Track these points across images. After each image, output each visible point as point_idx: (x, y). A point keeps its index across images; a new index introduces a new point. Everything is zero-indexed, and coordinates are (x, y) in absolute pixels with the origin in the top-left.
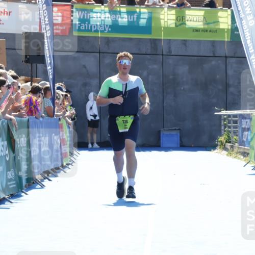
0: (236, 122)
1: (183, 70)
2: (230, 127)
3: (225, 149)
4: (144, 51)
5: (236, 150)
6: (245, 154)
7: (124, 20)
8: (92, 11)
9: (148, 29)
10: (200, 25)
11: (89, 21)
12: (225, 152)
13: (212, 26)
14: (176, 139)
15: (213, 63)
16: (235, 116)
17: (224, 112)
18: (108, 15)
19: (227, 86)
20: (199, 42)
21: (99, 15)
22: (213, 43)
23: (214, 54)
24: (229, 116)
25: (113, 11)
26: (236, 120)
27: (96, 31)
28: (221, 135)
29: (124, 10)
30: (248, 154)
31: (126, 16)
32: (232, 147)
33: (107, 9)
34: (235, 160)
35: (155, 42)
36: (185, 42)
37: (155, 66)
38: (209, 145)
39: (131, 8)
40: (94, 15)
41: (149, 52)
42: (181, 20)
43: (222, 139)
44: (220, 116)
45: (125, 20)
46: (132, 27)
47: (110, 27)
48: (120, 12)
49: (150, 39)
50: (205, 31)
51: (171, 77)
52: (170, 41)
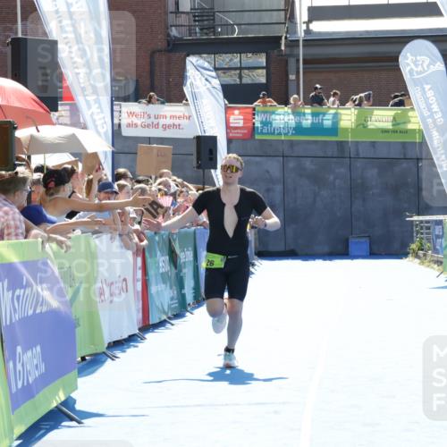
0: (428, 228)
1: (372, 173)
2: (422, 234)
3: (417, 256)
4: (330, 154)
5: (428, 259)
6: (439, 263)
7: (307, 122)
8: (273, 113)
9: (334, 130)
10: (389, 126)
11: (271, 123)
12: (417, 261)
13: (402, 127)
14: (366, 247)
15: (405, 165)
16: (428, 222)
17: (416, 218)
18: (291, 117)
20: (389, 144)
21: (282, 117)
22: (404, 144)
23: (405, 155)
24: (421, 222)
26: (428, 226)
27: (280, 134)
28: (413, 242)
30: (441, 263)
31: (310, 117)
32: (425, 255)
33: (290, 111)
34: (428, 269)
35: (341, 144)
36: (373, 144)
37: (342, 170)
38: (399, 252)
40: (277, 117)
41: (335, 154)
43: (413, 246)
44: (412, 221)
45: (309, 122)
46: (317, 129)
47: (294, 129)
48: (304, 114)
49: (337, 142)
50: (395, 131)
51: (359, 181)
52: (357, 143)
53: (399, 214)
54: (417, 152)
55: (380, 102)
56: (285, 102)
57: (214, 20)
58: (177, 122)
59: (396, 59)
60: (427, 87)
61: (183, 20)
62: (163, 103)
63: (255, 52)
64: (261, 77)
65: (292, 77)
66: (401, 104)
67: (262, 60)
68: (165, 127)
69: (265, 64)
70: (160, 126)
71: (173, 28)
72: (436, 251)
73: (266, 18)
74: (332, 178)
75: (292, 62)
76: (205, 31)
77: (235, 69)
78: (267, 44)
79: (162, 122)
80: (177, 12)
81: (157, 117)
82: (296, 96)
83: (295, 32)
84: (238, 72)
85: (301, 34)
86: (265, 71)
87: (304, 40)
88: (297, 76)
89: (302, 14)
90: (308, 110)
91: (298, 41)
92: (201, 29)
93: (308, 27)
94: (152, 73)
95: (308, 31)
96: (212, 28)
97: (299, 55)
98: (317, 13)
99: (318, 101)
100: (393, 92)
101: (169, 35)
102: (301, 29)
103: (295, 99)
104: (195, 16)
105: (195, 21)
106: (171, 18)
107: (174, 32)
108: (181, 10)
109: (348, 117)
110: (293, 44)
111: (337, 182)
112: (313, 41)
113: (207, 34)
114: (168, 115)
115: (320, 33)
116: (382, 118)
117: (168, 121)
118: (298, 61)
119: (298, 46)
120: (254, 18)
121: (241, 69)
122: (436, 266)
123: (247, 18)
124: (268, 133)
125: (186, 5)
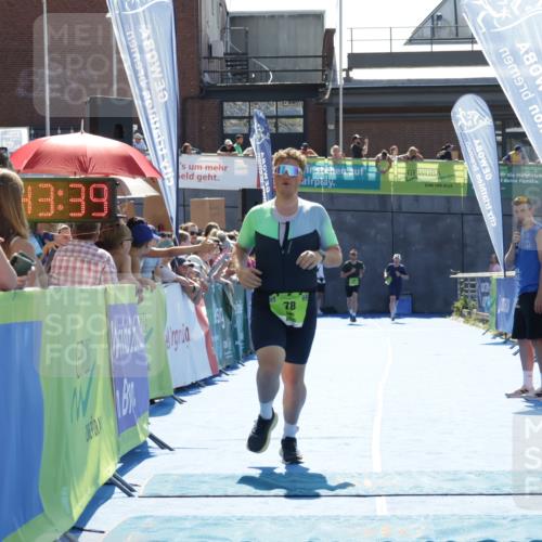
0: (473, 286)
1: (415, 229)
2: (467, 292)
3: (462, 315)
4: (371, 207)
5: (474, 316)
6: (484, 321)
7: (349, 174)
8: (314, 164)
9: (376, 184)
10: (434, 179)
11: (311, 175)
12: (462, 319)
13: (446, 180)
14: (408, 305)
15: (448, 221)
16: (473, 279)
17: (460, 275)
18: (332, 169)
19: (463, 246)
20: (432, 198)
21: (322, 169)
22: (448, 199)
23: (449, 209)
24: (466, 279)
25: (337, 165)
26: (473, 283)
27: (319, 187)
28: (457, 301)
29: (349, 163)
30: (487, 321)
31: (352, 170)
32: (469, 313)
33: (331, 163)
34: (474, 328)
35: (384, 199)
36: (417, 198)
37: (384, 225)
38: (444, 312)
39: (357, 161)
40: (317, 169)
41: (377, 208)
42: (412, 173)
43: (458, 304)
44: (456, 279)
45: (351, 174)
46: (361, 182)
47: (334, 181)
48: (345, 166)
49: (379, 196)
50: (438, 185)
51: (402, 236)
52: (400, 198)
53: (443, 271)
54: (462, 207)
56: (324, 153)
57: (247, 65)
58: (212, 172)
60: (476, 142)
61: (215, 65)
62: (198, 153)
63: (293, 100)
64: (298, 126)
65: (331, 127)
67: (299, 108)
68: (200, 178)
69: (302, 113)
70: (195, 178)
71: (206, 74)
72: (481, 308)
73: (302, 64)
74: (373, 232)
75: (331, 111)
76: (239, 77)
77: (271, 117)
78: (307, 93)
79: (197, 172)
80: (210, 57)
81: (192, 168)
82: (336, 147)
83: (335, 80)
84: (274, 121)
85: (340, 82)
86: (302, 120)
87: (344, 89)
88: (337, 125)
89: (341, 61)
90: (349, 162)
91: (338, 89)
92: (234, 75)
93: (348, 74)
95: (348, 79)
96: (245, 74)
97: (338, 104)
98: (357, 60)
101: (202, 81)
102: (340, 77)
103: (335, 150)
104: (227, 61)
105: (227, 66)
106: (204, 64)
107: (207, 78)
108: (214, 55)
110: (335, 91)
111: (379, 237)
112: (354, 90)
113: (240, 80)
114: (204, 166)
115: (360, 82)
116: (428, 170)
117: (204, 172)
118: (338, 110)
119: (338, 94)
120: (289, 64)
121: (277, 117)
122: (481, 324)
123: (281, 64)
124: (307, 186)
125: (219, 50)
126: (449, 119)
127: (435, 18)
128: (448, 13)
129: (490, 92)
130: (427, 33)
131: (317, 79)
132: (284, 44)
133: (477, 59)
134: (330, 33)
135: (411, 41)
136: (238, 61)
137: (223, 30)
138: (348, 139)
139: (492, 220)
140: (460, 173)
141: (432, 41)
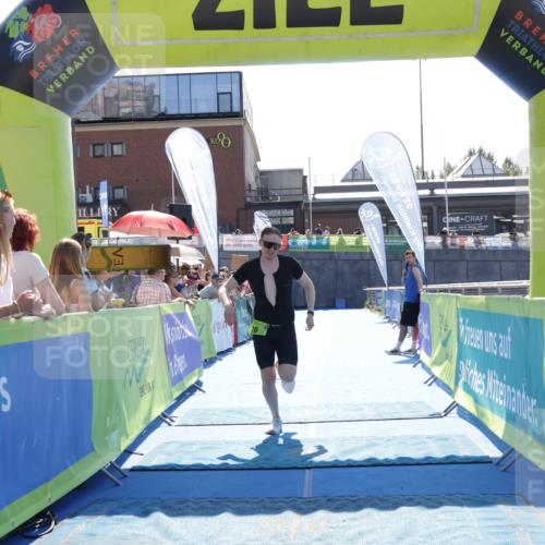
1: (346, 268)
2: (371, 297)
3: (369, 308)
4: (325, 258)
5: (375, 308)
6: (379, 310)
7: (314, 242)
9: (326, 247)
10: (354, 244)
11: (296, 243)
12: (369, 310)
13: (360, 244)
14: (344, 304)
15: (362, 263)
16: (374, 291)
17: (368, 289)
18: (306, 240)
19: (369, 275)
21: (302, 240)
22: (361, 253)
23: (362, 258)
24: (371, 291)
25: (309, 238)
26: (374, 293)
27: (301, 248)
28: (367, 301)
32: (373, 307)
34: (375, 314)
35: (331, 254)
36: (346, 253)
37: (332, 266)
38: (360, 306)
40: (299, 240)
41: (328, 258)
42: (342, 241)
43: (367, 303)
44: (366, 290)
46: (319, 246)
47: (308, 246)
48: (313, 239)
49: (329, 252)
50: (356, 247)
51: (340, 271)
52: (338, 253)
53: (361, 287)
54: (368, 257)
55: (348, 232)
56: (304, 233)
57: (268, 193)
59: (357, 212)
60: (372, 225)
61: (253, 194)
63: (289, 209)
64: (291, 221)
65: (306, 220)
66: (359, 233)
67: (292, 212)
68: (245, 246)
69: (293, 215)
71: (248, 198)
72: (378, 305)
73: (294, 192)
74: (326, 269)
75: (306, 213)
77: (279, 217)
78: (295, 205)
79: (243, 243)
80: (250, 190)
81: (240, 241)
83: (308, 199)
85: (311, 200)
86: (293, 218)
87: (312, 203)
88: (309, 220)
89: (311, 191)
90: (314, 237)
91: (309, 203)
92: (262, 198)
93: (314, 196)
94: (238, 220)
95: (314, 199)
96: (268, 198)
97: (310, 210)
98: (318, 190)
99: (319, 232)
100: (356, 228)
101: (246, 201)
102: (311, 197)
103: (308, 231)
104: (258, 192)
105: (259, 194)
106: (247, 193)
107: (249, 200)
108: (252, 189)
109: (334, 240)
110: (307, 205)
111: (329, 271)
112: (317, 203)
113: (264, 200)
114: (246, 240)
115: (320, 200)
116: (350, 240)
117: (246, 243)
118: (309, 213)
119: (309, 206)
120: (288, 192)
121: (282, 217)
122: (378, 312)
123: (284, 192)
124: (295, 248)
125: (254, 187)
126: (358, 217)
127: (354, 170)
128: (360, 168)
129: (380, 203)
130: (350, 177)
131: (299, 199)
132: (285, 184)
133: (374, 188)
134: (305, 178)
135: (343, 181)
136: (264, 192)
137: (256, 178)
138: (315, 226)
139: (381, 262)
140: (366, 242)
141: (353, 180)
